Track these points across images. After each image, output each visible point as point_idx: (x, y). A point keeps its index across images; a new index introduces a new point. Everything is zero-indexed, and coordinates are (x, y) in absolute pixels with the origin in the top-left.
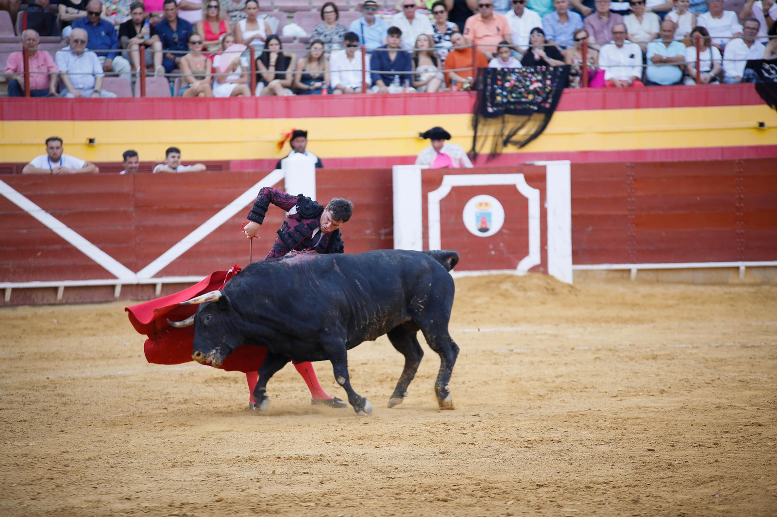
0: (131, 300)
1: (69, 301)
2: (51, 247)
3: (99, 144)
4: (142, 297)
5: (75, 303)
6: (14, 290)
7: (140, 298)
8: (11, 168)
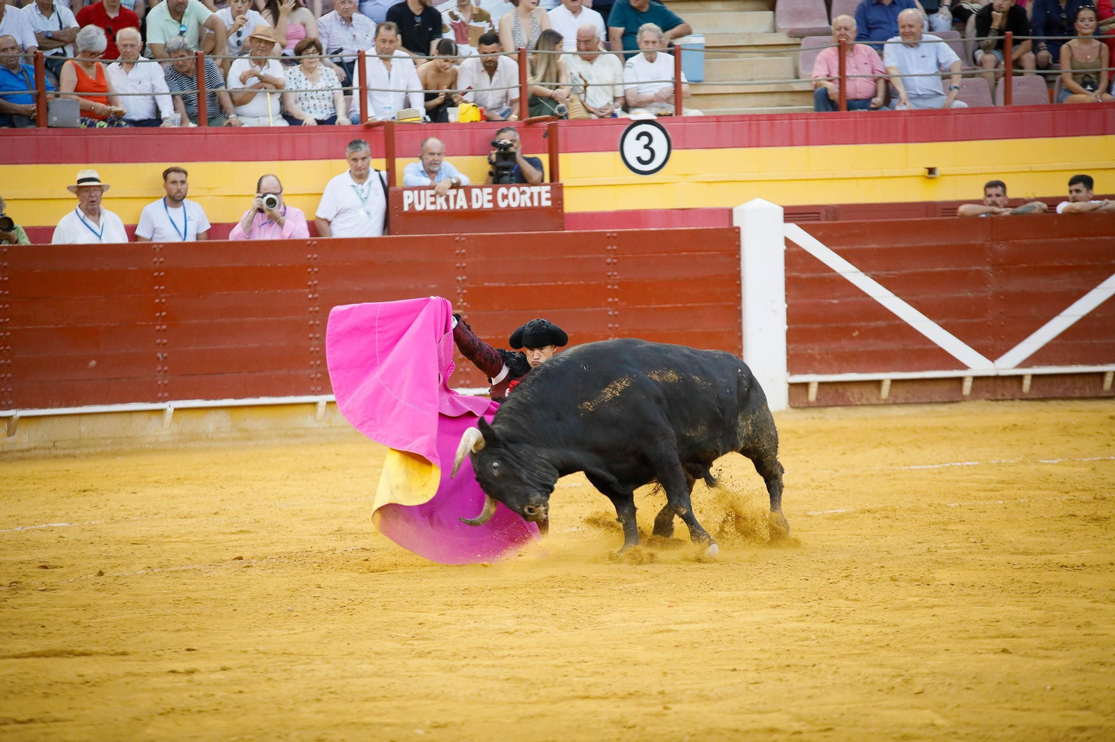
0: (986, 399)
1: (898, 401)
2: (873, 324)
3: (942, 175)
4: (1003, 395)
5: (907, 403)
6: (821, 384)
7: (1000, 397)
8: (818, 213)
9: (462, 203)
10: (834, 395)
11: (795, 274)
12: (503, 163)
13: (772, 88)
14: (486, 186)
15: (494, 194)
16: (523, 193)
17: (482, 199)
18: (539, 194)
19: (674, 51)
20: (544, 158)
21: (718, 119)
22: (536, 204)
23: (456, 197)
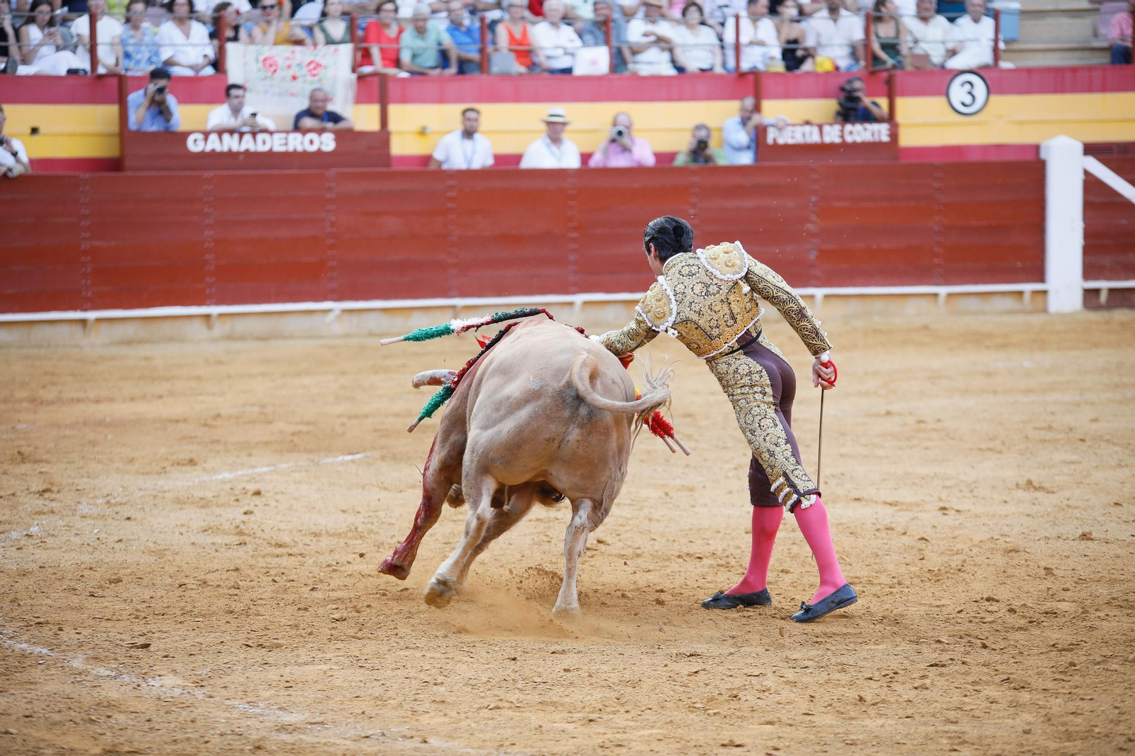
9: (814, 138)
10: (1120, 298)
11: (1091, 199)
12: (850, 105)
13: (1074, 45)
14: (836, 123)
15: (842, 131)
16: (865, 129)
17: (832, 134)
18: (879, 132)
19: (996, 15)
20: (883, 102)
21: (1030, 71)
22: (877, 139)
23: (811, 133)
